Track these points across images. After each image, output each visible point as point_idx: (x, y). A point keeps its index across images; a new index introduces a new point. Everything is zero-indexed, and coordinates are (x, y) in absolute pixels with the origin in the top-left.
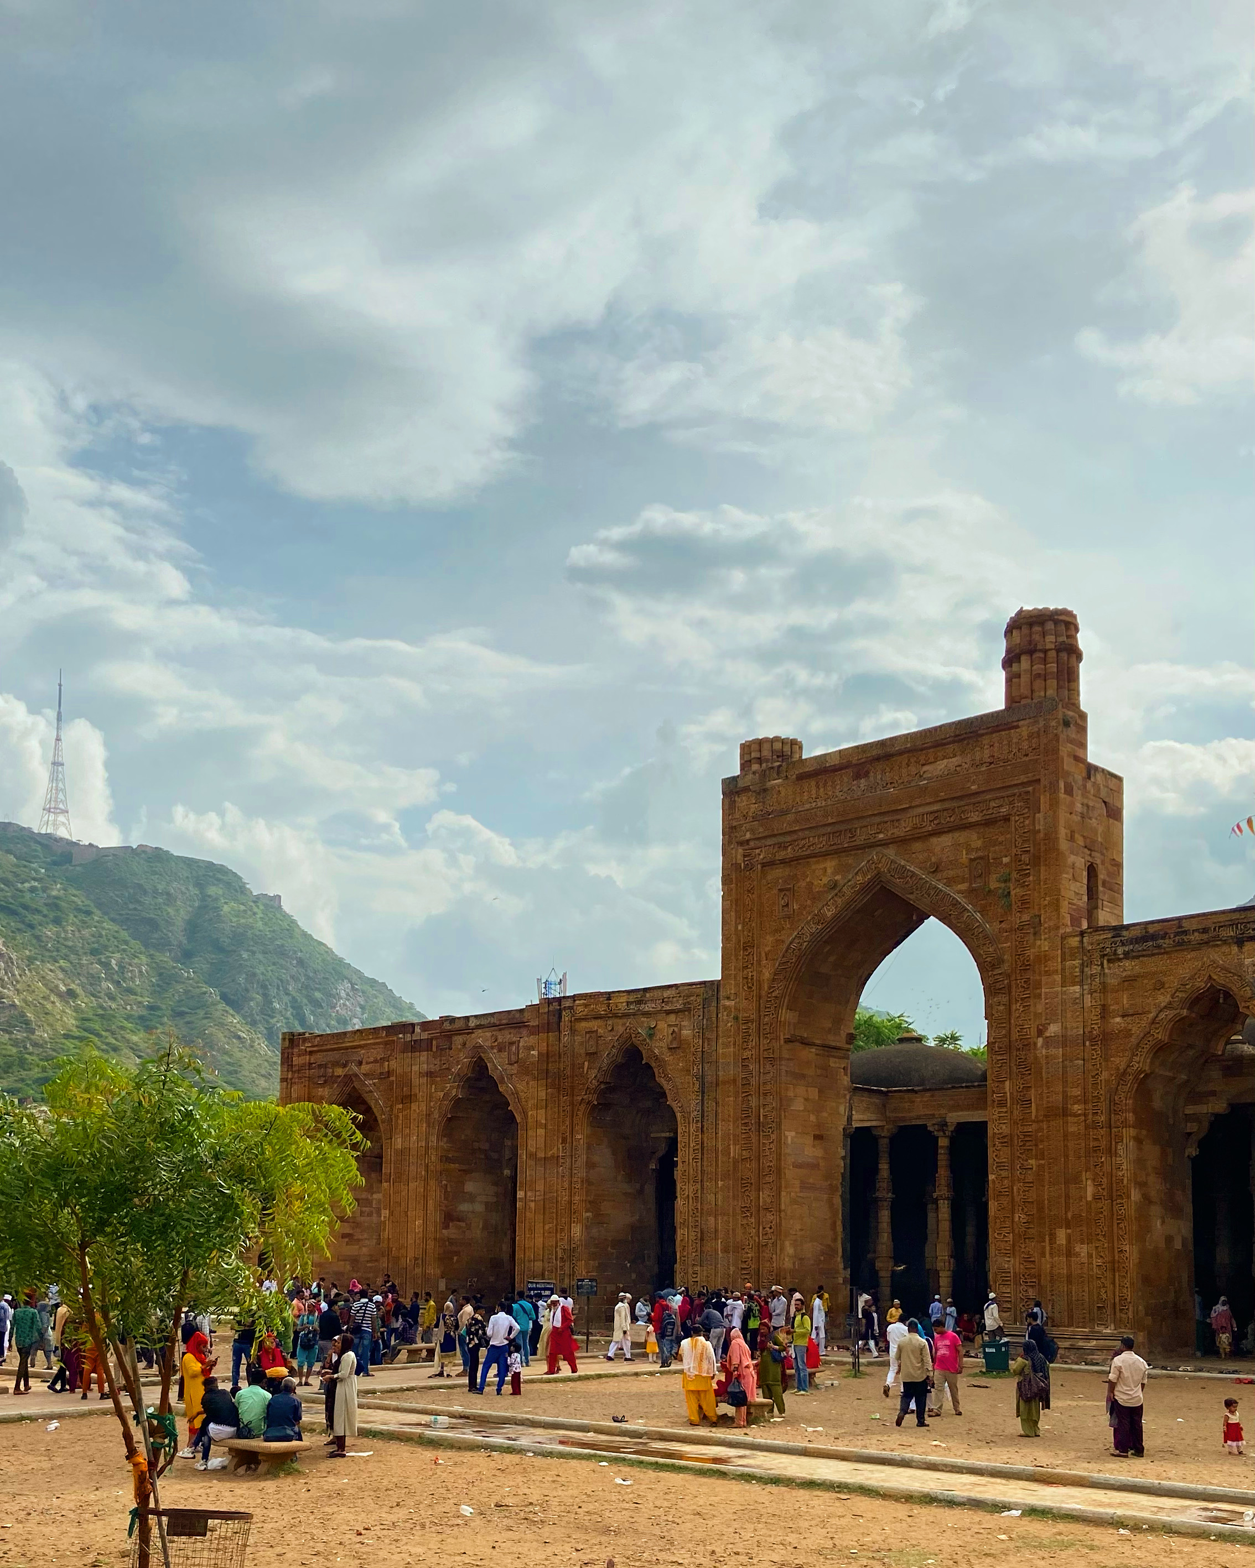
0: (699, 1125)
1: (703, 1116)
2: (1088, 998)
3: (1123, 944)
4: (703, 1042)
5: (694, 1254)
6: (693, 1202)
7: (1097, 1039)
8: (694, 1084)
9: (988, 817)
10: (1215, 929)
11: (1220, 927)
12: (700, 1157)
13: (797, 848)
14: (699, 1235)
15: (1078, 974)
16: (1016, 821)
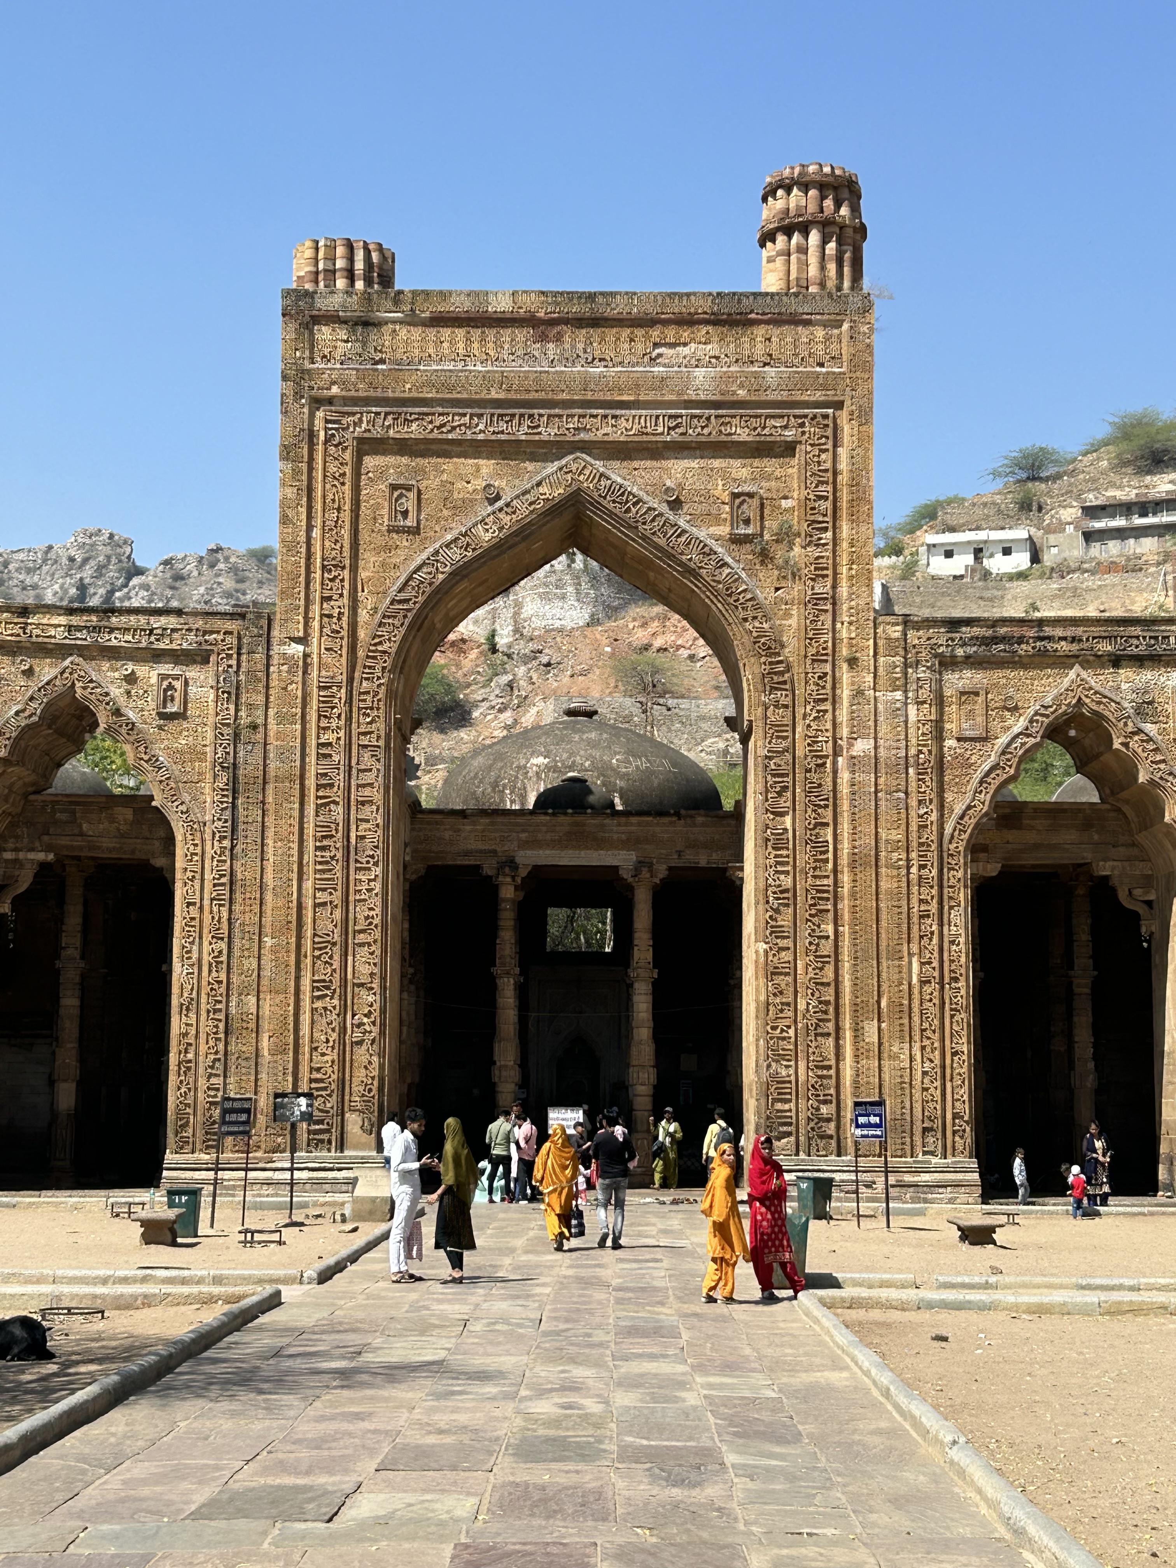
0: (226, 843)
1: (234, 830)
2: (912, 710)
3: (964, 644)
4: (237, 711)
5: (212, 1057)
6: (210, 971)
7: (926, 766)
8: (215, 776)
9: (763, 438)
10: (1088, 640)
11: (1094, 638)
12: (227, 897)
13: (430, 426)
14: (222, 1026)
15: (899, 675)
16: (807, 453)
